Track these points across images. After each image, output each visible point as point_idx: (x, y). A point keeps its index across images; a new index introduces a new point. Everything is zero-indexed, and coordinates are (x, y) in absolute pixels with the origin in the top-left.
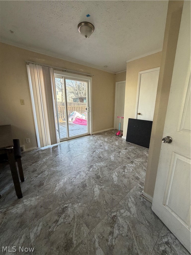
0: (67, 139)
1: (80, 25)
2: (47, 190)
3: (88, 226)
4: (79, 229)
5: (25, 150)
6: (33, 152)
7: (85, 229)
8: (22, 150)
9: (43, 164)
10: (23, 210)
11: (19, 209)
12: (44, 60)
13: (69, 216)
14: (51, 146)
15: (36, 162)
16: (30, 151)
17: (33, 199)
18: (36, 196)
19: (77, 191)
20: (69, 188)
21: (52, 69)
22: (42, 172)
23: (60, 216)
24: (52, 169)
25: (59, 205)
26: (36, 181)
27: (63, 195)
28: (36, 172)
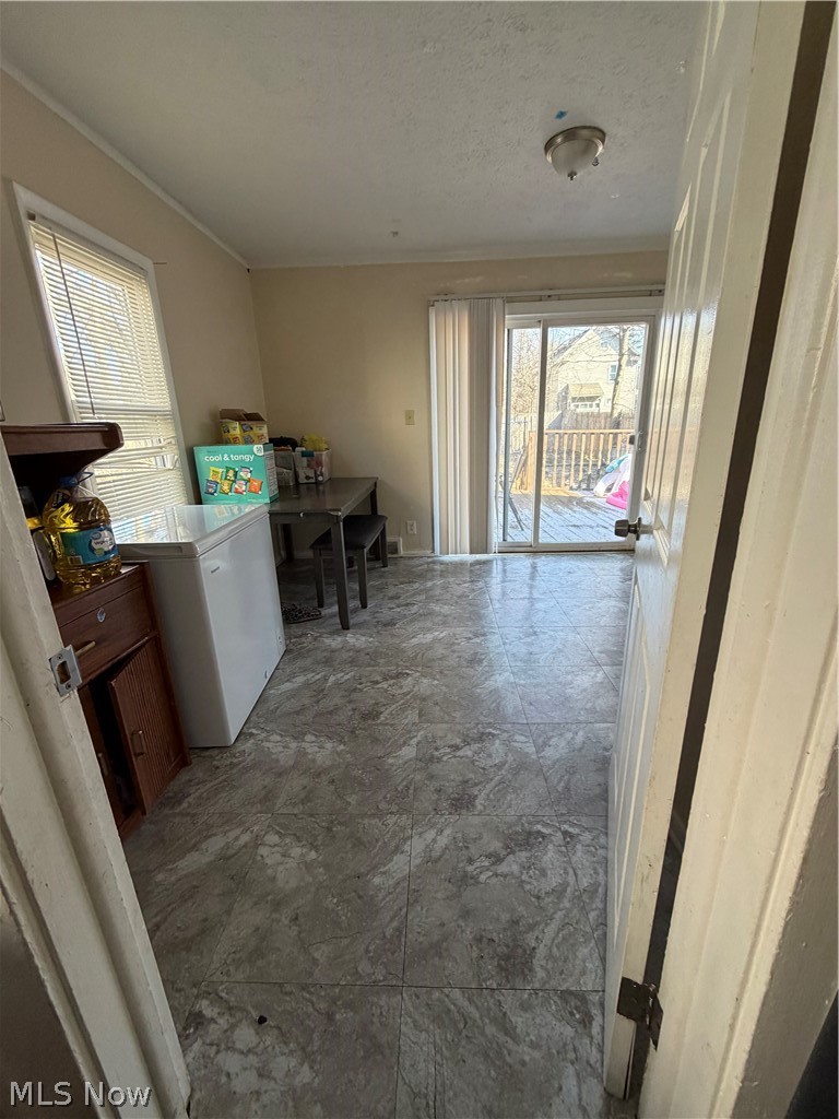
0: (530, 549)
1: (549, 145)
2: (393, 636)
3: (420, 715)
4: (403, 710)
5: (402, 552)
6: (417, 562)
7: (412, 716)
8: (396, 550)
9: (421, 591)
10: (340, 646)
11: (335, 642)
12: (478, 279)
13: (401, 687)
14: (469, 558)
15: (410, 582)
16: (412, 558)
17: (363, 639)
18: (371, 637)
19: (452, 661)
20: (440, 651)
21: (499, 301)
22: (407, 605)
23: (385, 679)
24: (432, 606)
25: (398, 665)
26: (386, 615)
27: (416, 656)
28: (397, 601)
